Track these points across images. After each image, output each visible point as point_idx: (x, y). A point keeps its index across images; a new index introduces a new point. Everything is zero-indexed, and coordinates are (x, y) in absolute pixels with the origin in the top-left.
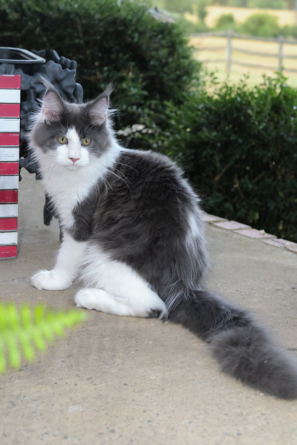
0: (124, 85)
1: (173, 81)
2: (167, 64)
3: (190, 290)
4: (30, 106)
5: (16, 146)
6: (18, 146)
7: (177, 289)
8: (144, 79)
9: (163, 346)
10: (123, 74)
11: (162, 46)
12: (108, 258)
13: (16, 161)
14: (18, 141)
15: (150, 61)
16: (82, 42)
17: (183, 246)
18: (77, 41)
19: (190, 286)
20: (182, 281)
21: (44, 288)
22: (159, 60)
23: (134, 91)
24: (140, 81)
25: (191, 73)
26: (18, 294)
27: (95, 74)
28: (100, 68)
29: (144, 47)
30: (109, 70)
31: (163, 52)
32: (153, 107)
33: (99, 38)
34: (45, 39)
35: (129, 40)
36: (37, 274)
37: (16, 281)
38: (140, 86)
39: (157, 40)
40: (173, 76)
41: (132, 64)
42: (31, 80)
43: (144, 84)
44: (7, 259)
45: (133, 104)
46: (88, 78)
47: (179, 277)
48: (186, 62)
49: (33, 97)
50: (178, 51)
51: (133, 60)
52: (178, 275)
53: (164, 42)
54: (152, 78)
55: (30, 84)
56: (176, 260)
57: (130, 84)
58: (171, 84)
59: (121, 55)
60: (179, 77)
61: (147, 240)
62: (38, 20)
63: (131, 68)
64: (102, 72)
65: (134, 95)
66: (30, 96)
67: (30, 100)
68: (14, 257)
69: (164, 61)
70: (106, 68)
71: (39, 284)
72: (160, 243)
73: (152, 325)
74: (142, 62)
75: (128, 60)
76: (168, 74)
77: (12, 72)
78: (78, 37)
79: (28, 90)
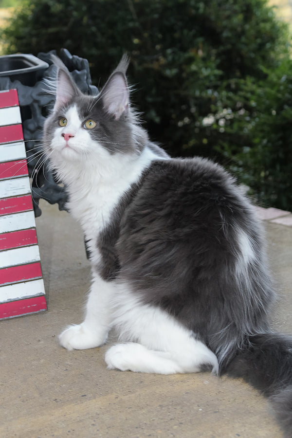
0: (194, 67)
1: (254, 51)
2: (243, 32)
3: (245, 336)
4: (36, 124)
5: (24, 175)
6: (28, 175)
7: (229, 337)
8: (218, 55)
9: (216, 412)
10: (191, 53)
11: (235, 13)
12: (138, 302)
13: (28, 194)
14: (26, 170)
15: (222, 32)
16: (137, 24)
17: (232, 278)
18: (131, 25)
19: (246, 330)
20: (235, 325)
21: (75, 348)
22: (233, 30)
23: (205, 72)
24: (213, 58)
25: (277, 38)
26: (42, 361)
27: (158, 60)
28: (163, 52)
29: (213, 17)
30: (174, 53)
31: (238, 19)
32: (233, 86)
33: (156, 16)
34: (94, 29)
35: (193, 12)
36: (65, 331)
37: (42, 342)
38: (213, 65)
39: (227, 6)
40: (253, 46)
41: (200, 40)
42: (33, 92)
43: (218, 61)
44: (36, 314)
45: (208, 88)
46: (150, 66)
47: (231, 319)
48: (268, 26)
49: (38, 112)
50: (256, 15)
51: (202, 35)
52: (230, 317)
53: (236, 7)
54: (227, 53)
55: (32, 97)
56: (225, 299)
57: (201, 65)
58: (253, 55)
59: (185, 32)
60: (261, 46)
61: (184, 272)
62: (84, 8)
63: (201, 45)
64: (165, 56)
65: (207, 77)
66: (35, 111)
67: (35, 116)
68: (44, 310)
69: (239, 29)
70: (169, 51)
71: (69, 344)
72: (202, 275)
73: (206, 382)
74: (212, 36)
75: (195, 36)
76: (246, 44)
77: (7, 87)
78: (132, 20)
79: (32, 105)
